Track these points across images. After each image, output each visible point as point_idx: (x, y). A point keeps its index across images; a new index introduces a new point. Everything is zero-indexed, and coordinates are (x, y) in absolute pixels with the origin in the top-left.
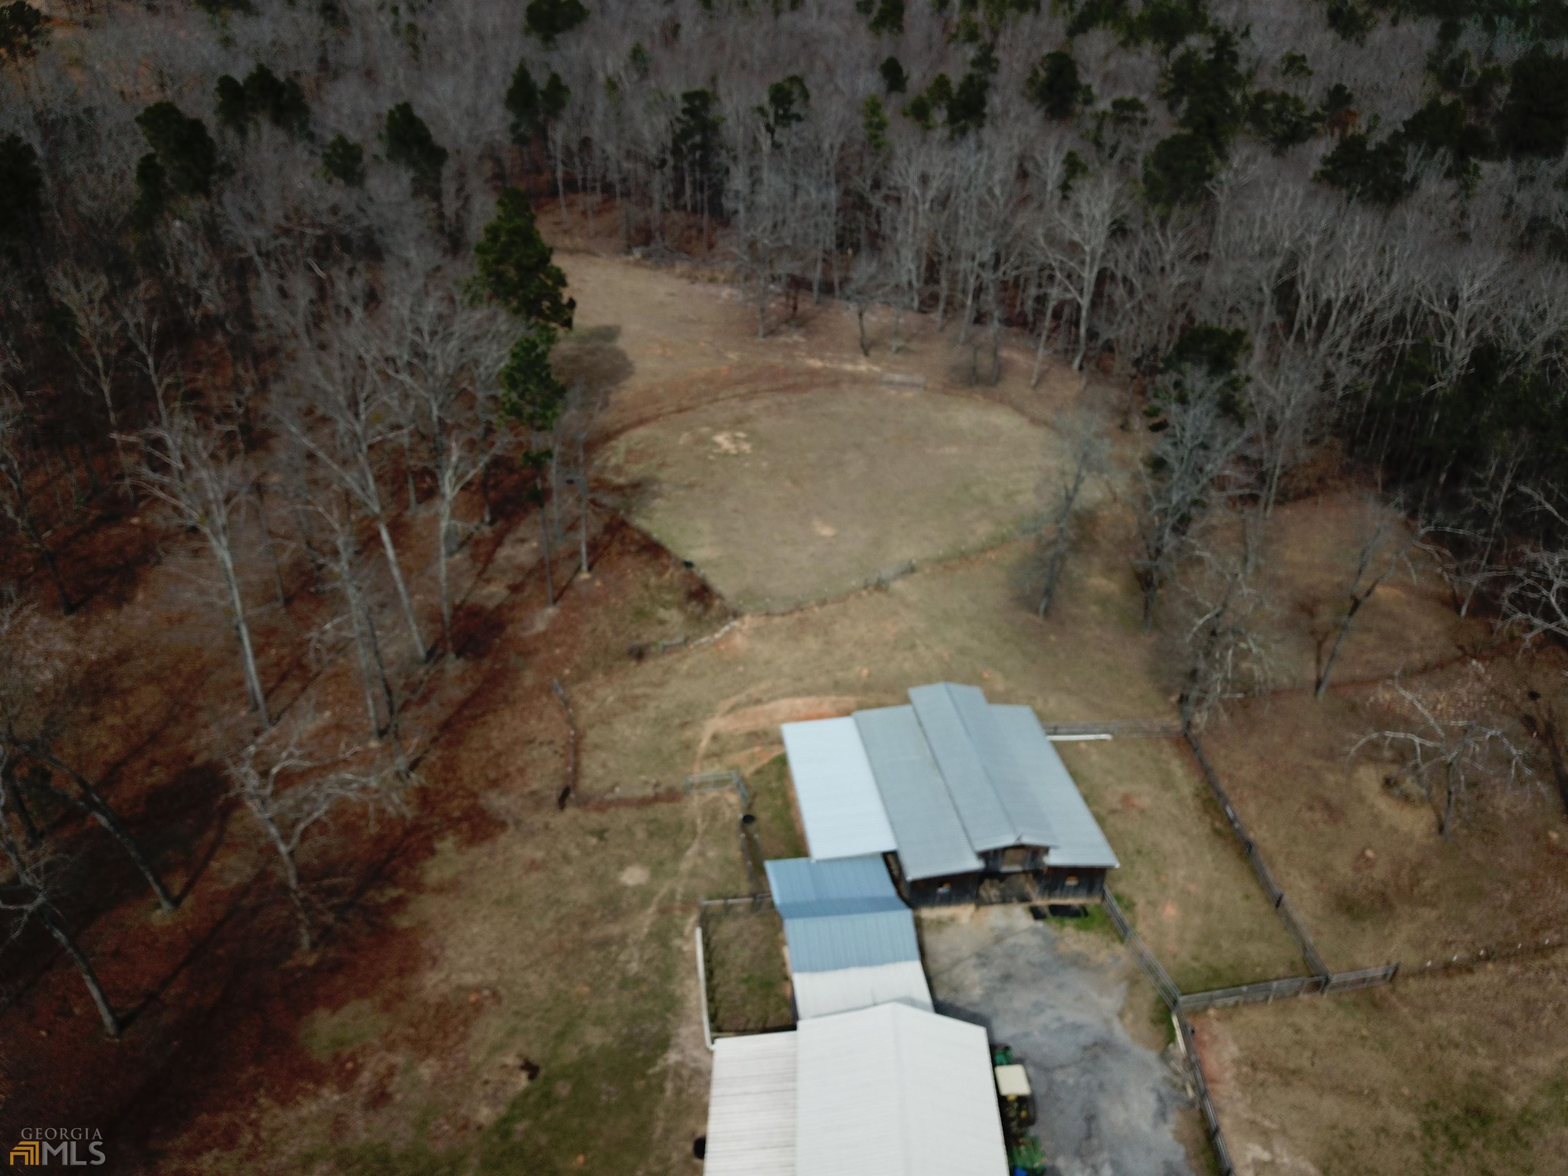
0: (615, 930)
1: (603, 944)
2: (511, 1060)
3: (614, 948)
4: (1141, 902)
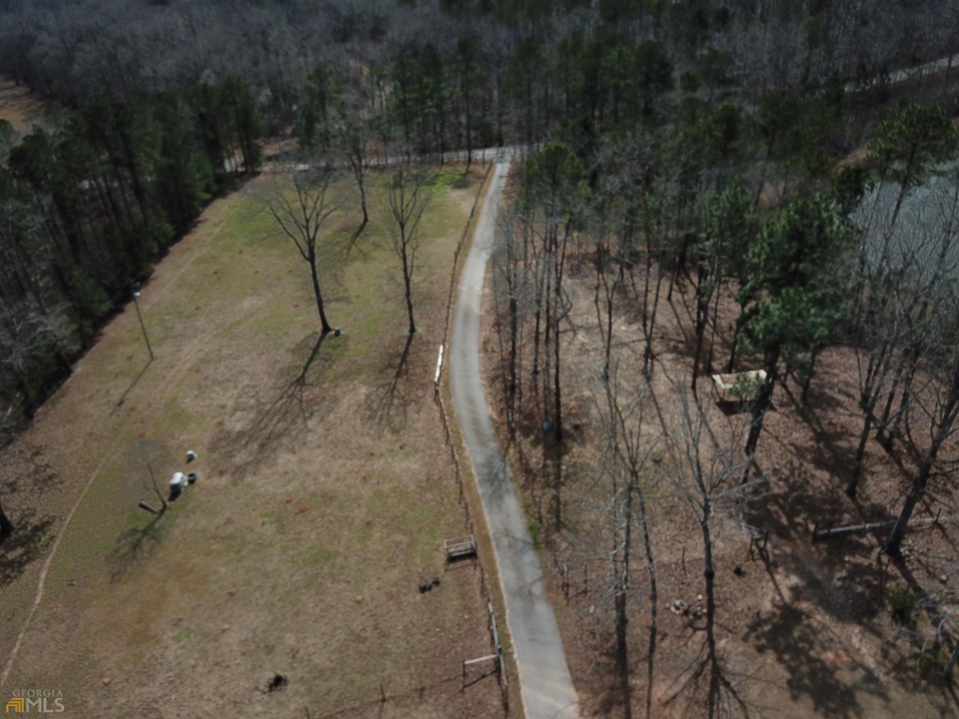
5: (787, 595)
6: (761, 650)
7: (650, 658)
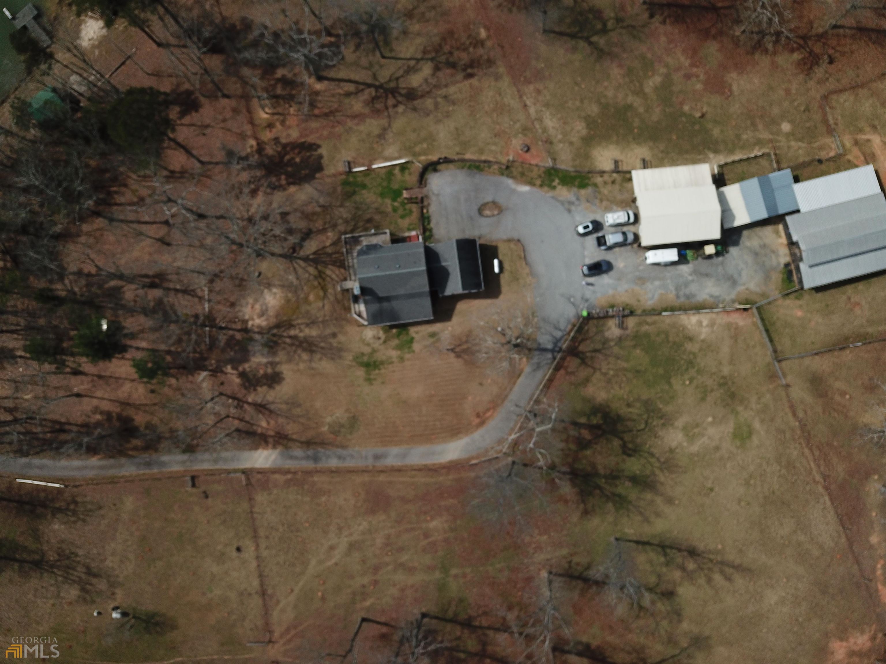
0: (761, 127)
1: (754, 124)
2: (705, 109)
3: (752, 128)
4: (801, 302)
5: (235, 372)
6: (255, 390)
7: (252, 425)
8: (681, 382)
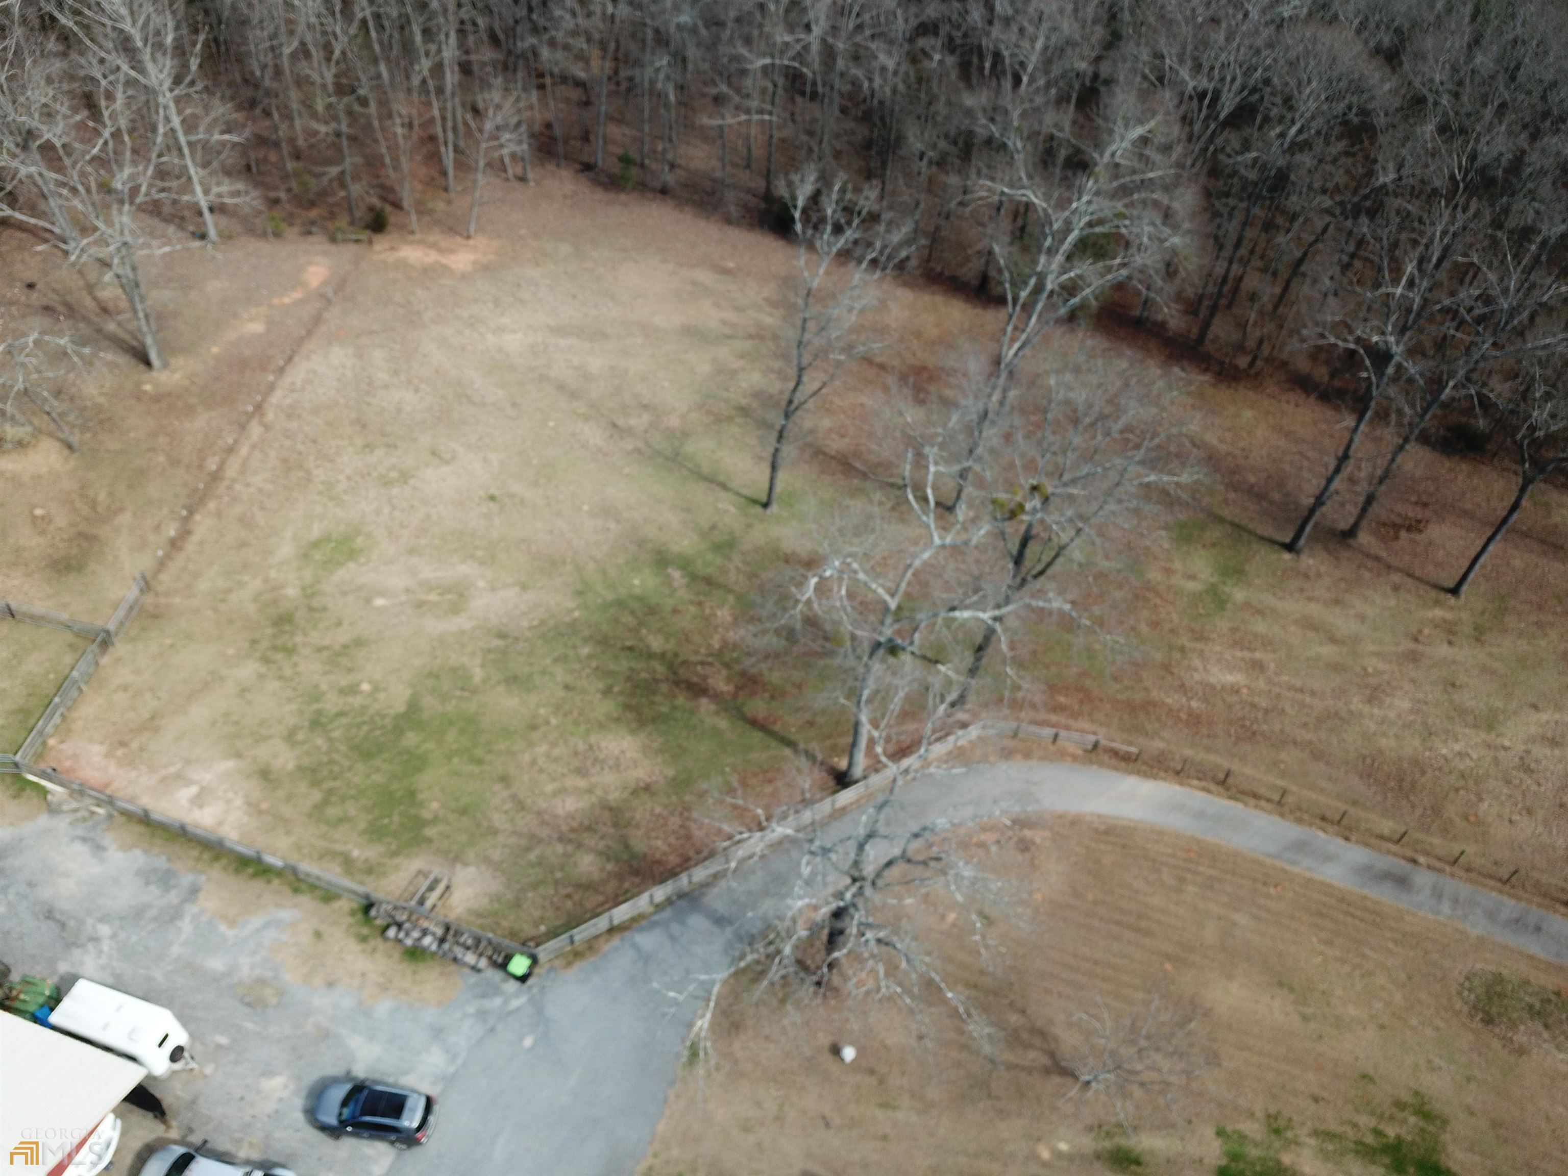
8: (382, 696)
